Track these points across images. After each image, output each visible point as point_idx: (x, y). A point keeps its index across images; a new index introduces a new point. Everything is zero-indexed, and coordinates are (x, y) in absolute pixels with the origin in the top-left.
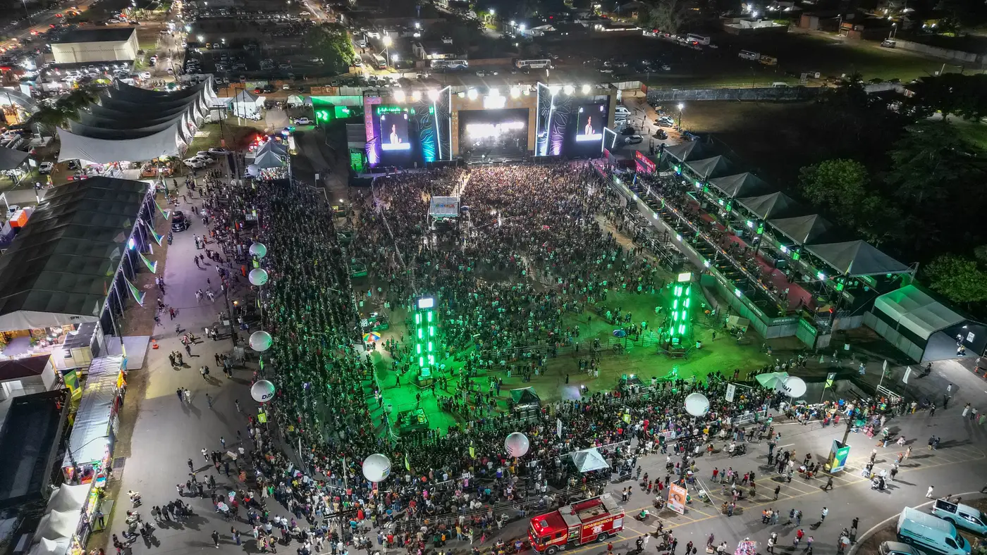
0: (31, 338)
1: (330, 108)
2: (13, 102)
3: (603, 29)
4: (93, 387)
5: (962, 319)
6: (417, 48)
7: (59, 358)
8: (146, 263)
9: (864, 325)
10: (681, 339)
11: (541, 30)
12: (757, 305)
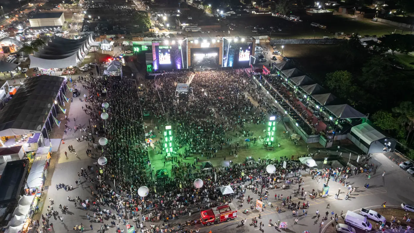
0: (15, 139)
1: (140, 46)
2: (13, 43)
3: (255, 13)
4: (38, 158)
5: (385, 137)
6: (177, 21)
7: (25, 147)
8: (62, 109)
9: (347, 138)
10: (272, 142)
11: (229, 13)
12: (304, 130)
